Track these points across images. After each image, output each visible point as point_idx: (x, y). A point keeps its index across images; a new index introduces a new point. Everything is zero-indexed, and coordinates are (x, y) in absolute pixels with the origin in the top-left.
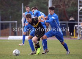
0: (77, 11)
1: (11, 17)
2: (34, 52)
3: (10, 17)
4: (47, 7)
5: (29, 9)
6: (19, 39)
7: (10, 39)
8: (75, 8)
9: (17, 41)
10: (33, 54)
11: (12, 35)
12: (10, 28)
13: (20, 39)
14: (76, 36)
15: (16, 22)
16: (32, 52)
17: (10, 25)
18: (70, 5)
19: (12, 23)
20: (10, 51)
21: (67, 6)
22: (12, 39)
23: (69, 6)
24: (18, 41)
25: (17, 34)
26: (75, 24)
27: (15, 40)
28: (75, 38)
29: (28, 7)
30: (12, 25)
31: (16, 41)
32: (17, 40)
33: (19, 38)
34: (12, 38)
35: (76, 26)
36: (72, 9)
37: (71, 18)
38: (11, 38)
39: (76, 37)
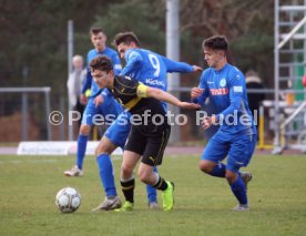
0: (269, 50)
1: (29, 72)
2: (112, 202)
3: (25, 72)
4: (161, 33)
5: (104, 39)
6: (56, 153)
7: (26, 153)
8: (264, 38)
9: (50, 161)
10: (108, 208)
11: (31, 138)
12: (24, 114)
13: (61, 153)
14: (266, 143)
15: (47, 89)
16: (106, 201)
17: (25, 99)
18: (246, 28)
19: (30, 93)
20: (25, 197)
21: (236, 32)
22: (32, 153)
23: (241, 32)
24: (55, 161)
25: (50, 133)
26: (263, 97)
27: (41, 157)
28: (262, 150)
29: (101, 34)
30: (31, 102)
31: (45, 161)
32: (48, 157)
33: (59, 150)
34: (33, 150)
35: (267, 103)
36: (254, 43)
37: (251, 75)
38: (27, 148)
39: (267, 147)
